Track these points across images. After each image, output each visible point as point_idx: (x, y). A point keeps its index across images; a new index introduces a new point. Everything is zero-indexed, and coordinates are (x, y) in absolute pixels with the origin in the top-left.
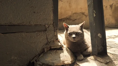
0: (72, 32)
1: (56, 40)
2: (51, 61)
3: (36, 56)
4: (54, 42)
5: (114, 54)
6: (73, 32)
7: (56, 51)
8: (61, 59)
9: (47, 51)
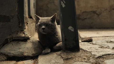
1: (20, 32)
4: (17, 33)
5: (86, 51)
8: (21, 50)
9: (10, 42)
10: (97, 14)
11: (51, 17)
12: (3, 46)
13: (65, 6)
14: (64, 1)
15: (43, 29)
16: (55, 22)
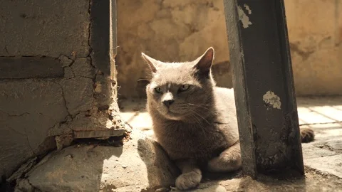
0: (163, 86)
1: (98, 111)
2: (62, 182)
3: (25, 163)
4: (87, 116)
5: (331, 175)
6: (167, 84)
7: (91, 146)
8: (104, 177)
9: (64, 147)
10: (301, 53)
11: (196, 62)
12: (38, 161)
13: (250, 23)
14: (247, 8)
15: (168, 103)
16: (208, 78)
